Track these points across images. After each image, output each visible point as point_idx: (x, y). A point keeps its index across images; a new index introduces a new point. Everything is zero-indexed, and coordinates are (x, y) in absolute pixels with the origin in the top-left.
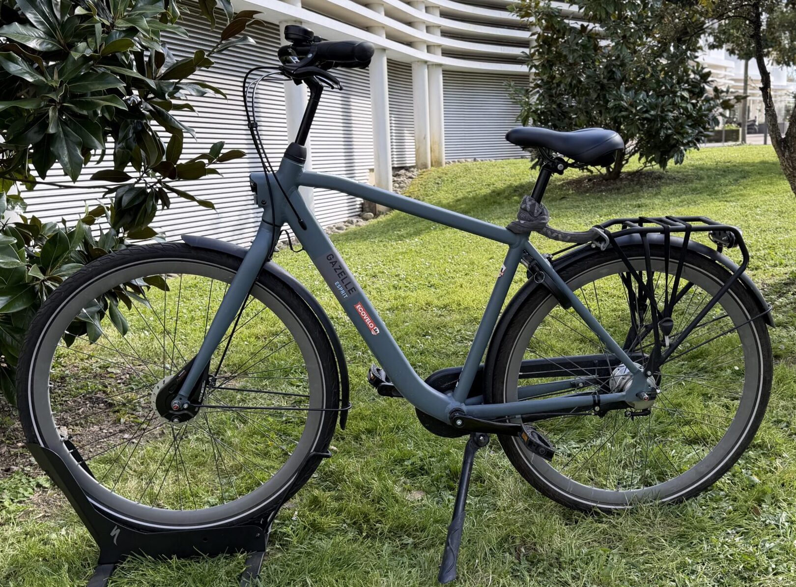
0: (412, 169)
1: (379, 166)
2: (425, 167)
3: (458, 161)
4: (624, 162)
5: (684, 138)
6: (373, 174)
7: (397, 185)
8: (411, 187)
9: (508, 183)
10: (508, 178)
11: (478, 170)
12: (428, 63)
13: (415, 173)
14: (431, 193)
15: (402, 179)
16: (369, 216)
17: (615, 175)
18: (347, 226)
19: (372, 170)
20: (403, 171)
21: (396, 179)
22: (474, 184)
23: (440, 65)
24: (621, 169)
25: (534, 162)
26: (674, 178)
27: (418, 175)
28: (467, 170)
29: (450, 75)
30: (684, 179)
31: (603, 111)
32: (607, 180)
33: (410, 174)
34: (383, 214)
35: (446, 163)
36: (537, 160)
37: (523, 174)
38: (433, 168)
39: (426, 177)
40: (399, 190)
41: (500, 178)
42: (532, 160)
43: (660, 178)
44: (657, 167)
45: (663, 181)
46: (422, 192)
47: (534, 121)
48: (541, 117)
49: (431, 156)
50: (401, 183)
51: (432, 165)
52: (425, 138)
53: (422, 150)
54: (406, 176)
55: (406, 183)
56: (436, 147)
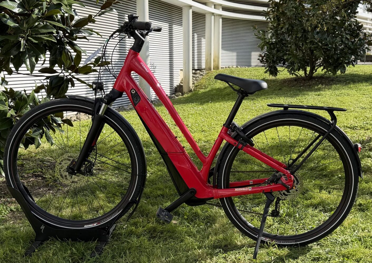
0: (203, 70)
1: (185, 68)
2: (210, 69)
3: (228, 67)
4: (314, 71)
5: (346, 60)
6: (182, 72)
7: (195, 79)
8: (202, 80)
11: (238, 72)
12: (214, 14)
13: (204, 73)
14: (212, 83)
15: (197, 75)
16: (179, 95)
17: (309, 78)
19: (181, 70)
20: (198, 71)
21: (194, 75)
23: (221, 15)
24: (312, 75)
27: (206, 74)
28: (232, 72)
29: (225, 20)
30: (345, 82)
31: (304, 44)
32: (304, 80)
33: (202, 73)
34: (186, 93)
35: (221, 68)
36: (268, 68)
37: (261, 75)
38: (214, 71)
39: (210, 75)
40: (195, 81)
42: (265, 69)
43: (332, 80)
44: (331, 74)
45: (334, 82)
46: (207, 83)
47: (267, 48)
48: (271, 46)
49: (214, 64)
50: (196, 78)
51: (214, 69)
52: (211, 54)
53: (209, 60)
54: (200, 74)
55: (199, 78)
56: (216, 59)
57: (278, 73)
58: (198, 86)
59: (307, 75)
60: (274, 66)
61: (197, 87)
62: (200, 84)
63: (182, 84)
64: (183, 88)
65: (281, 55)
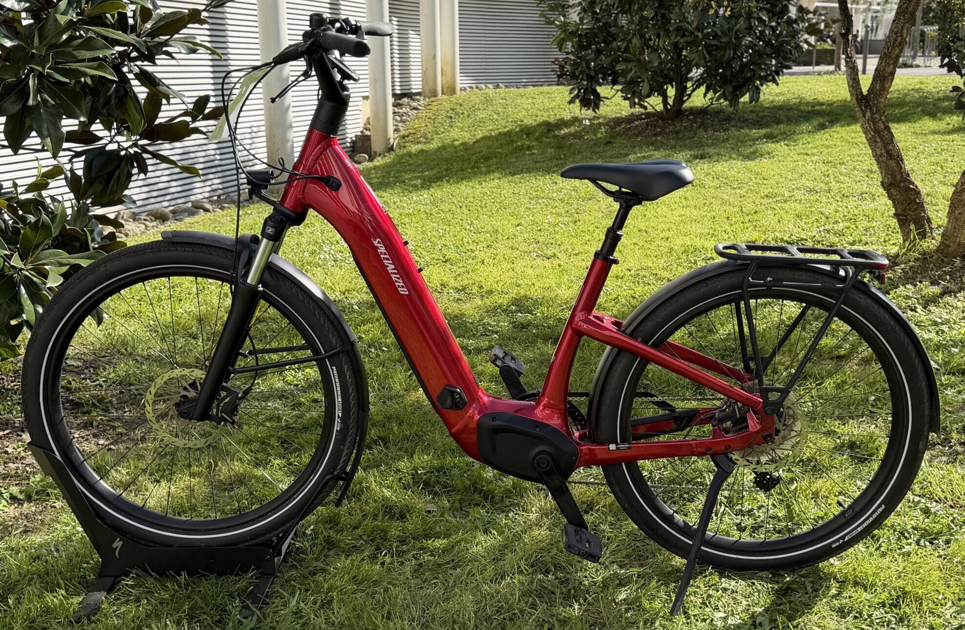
0: (418, 97)
1: (376, 93)
2: (435, 95)
3: (477, 87)
4: (685, 98)
5: (761, 70)
6: (368, 103)
7: (398, 118)
8: (417, 121)
9: (540, 120)
10: (539, 113)
11: (501, 101)
13: (421, 103)
14: (442, 130)
15: (404, 110)
16: (362, 159)
17: (674, 113)
19: (366, 98)
20: (405, 100)
21: (396, 110)
22: (497, 120)
24: (681, 106)
25: (572, 95)
26: (747, 120)
27: (426, 106)
28: (487, 101)
30: (758, 122)
32: (663, 120)
33: (414, 104)
34: (380, 155)
35: (461, 90)
36: (576, 92)
37: (559, 108)
38: (445, 97)
39: (435, 108)
40: (400, 124)
41: (530, 113)
42: (570, 92)
43: (729, 119)
44: (724, 103)
45: (733, 123)
46: (430, 128)
47: (573, 45)
49: (442, 81)
50: (403, 115)
51: (443, 93)
52: (434, 57)
53: (430, 72)
54: (410, 106)
55: (409, 116)
56: (448, 69)
57: (601, 103)
58: (407, 136)
59: (669, 107)
60: (592, 88)
61: (407, 139)
62: (412, 131)
63: (368, 133)
64: (370, 143)
65: (607, 60)
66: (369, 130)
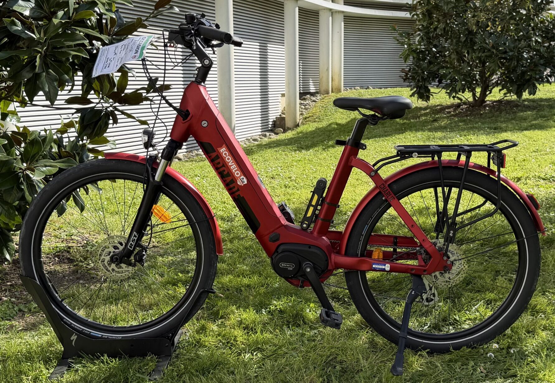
0: (316, 95)
1: (289, 91)
2: (327, 92)
3: (354, 89)
4: (488, 93)
5: (536, 74)
6: (284, 98)
7: (303, 107)
8: (314, 109)
12: (332, 11)
13: (318, 98)
14: (330, 114)
15: (307, 102)
16: (279, 131)
17: (480, 102)
18: (261, 138)
19: (283, 94)
20: (308, 96)
21: (302, 102)
23: (343, 12)
24: (485, 98)
25: (412, 91)
26: (529, 107)
27: (321, 99)
28: (360, 96)
29: (349, 19)
31: (470, 51)
32: (472, 107)
33: (314, 99)
34: (290, 129)
35: (344, 90)
36: (415, 89)
38: (332, 94)
39: (327, 101)
40: (304, 110)
42: (411, 90)
43: (516, 106)
44: (514, 97)
45: (519, 108)
46: (322, 113)
47: (414, 58)
48: (419, 55)
49: (332, 85)
50: (306, 105)
51: (332, 92)
52: (327, 70)
53: (324, 80)
54: (311, 100)
55: (310, 105)
56: (336, 77)
57: (431, 97)
58: (308, 118)
59: (477, 99)
60: (425, 86)
62: (311, 115)
63: (284, 116)
64: (285, 122)
65: (435, 68)
66: (285, 114)
